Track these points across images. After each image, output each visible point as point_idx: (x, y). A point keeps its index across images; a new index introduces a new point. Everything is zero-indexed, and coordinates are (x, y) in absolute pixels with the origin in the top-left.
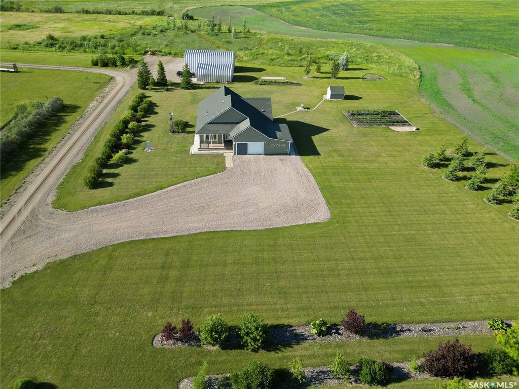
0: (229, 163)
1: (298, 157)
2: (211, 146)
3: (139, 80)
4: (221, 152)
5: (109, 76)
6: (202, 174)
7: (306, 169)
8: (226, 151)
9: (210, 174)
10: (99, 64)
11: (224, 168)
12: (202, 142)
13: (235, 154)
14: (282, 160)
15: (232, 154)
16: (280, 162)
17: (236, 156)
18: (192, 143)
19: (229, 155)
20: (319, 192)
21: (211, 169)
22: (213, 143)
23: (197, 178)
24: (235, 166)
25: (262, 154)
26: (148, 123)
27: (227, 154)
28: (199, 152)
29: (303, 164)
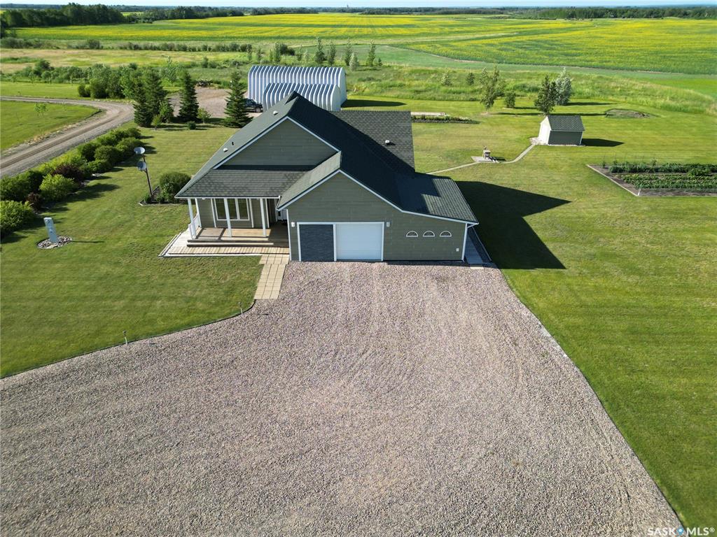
0: (268, 289)
1: (494, 272)
2: (230, 234)
4: (256, 251)
12: (206, 224)
13: (295, 257)
15: (287, 258)
16: (434, 287)
17: (298, 264)
19: (276, 261)
25: (379, 261)
27: (271, 259)
28: (190, 250)
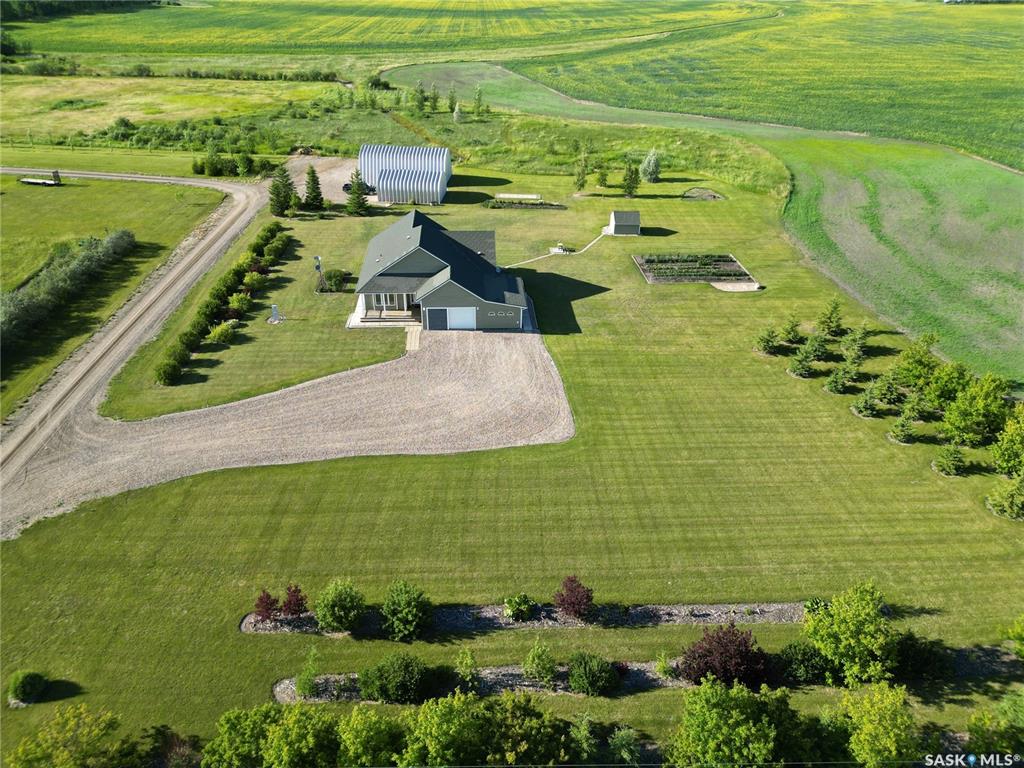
0: (412, 344)
1: (537, 336)
2: (385, 313)
3: (272, 200)
4: (402, 324)
5: (221, 192)
6: (361, 362)
7: (546, 354)
8: (411, 323)
9: (377, 362)
10: (206, 171)
11: (403, 352)
12: (368, 307)
13: (425, 328)
14: (506, 339)
15: (420, 328)
16: (502, 343)
17: (427, 332)
18: (352, 309)
19: (415, 331)
20: (562, 393)
21: (379, 353)
22: (388, 309)
23: (352, 368)
24: (423, 350)
25: (473, 330)
26: (280, 275)
27: (411, 329)
28: (363, 324)
29: (542, 347)
